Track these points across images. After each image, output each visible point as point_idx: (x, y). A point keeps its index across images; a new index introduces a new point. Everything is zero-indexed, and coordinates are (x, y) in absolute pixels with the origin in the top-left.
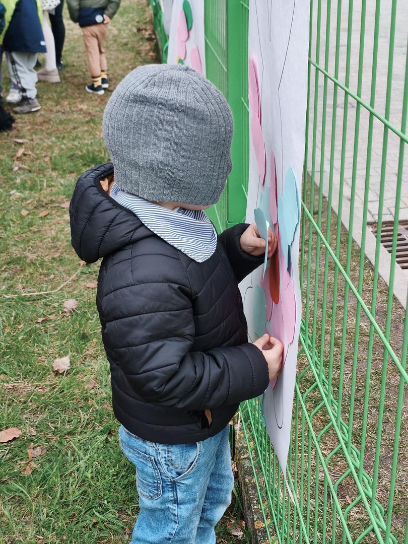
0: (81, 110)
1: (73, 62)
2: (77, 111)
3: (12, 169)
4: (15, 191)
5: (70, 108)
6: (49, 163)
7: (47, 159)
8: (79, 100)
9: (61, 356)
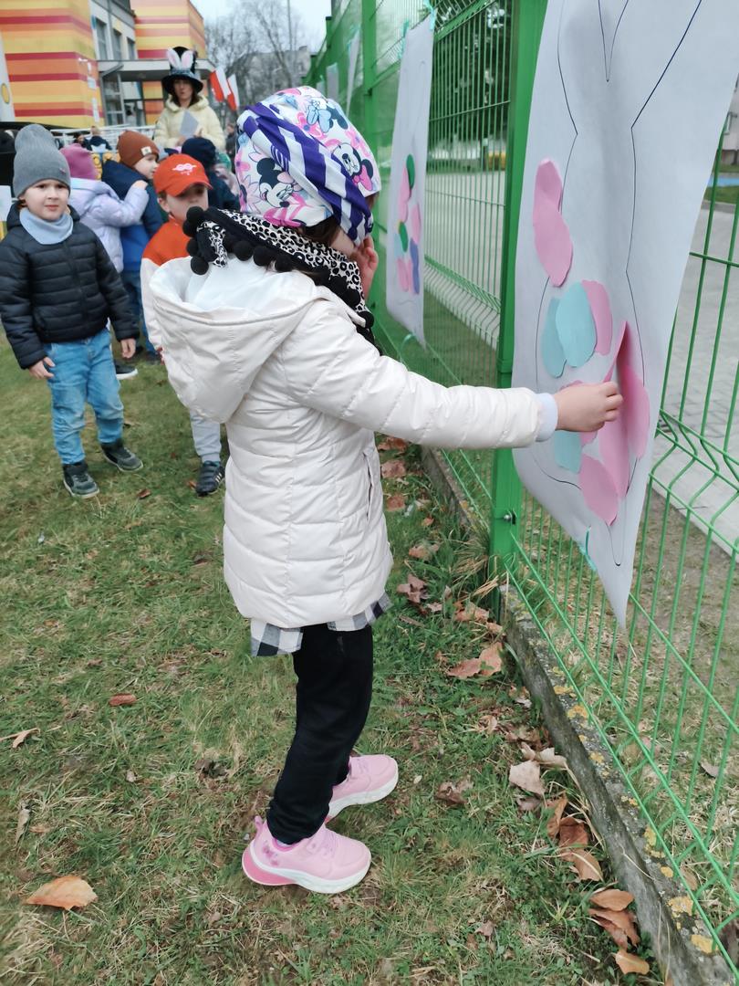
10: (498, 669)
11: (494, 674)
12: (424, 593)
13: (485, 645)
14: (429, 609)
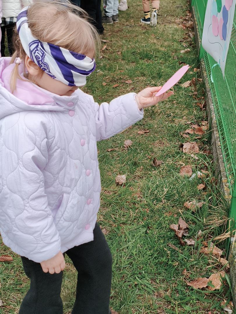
9: (120, 174)
10: (218, 287)
11: (215, 290)
12: (186, 232)
13: (215, 271)
14: (186, 243)
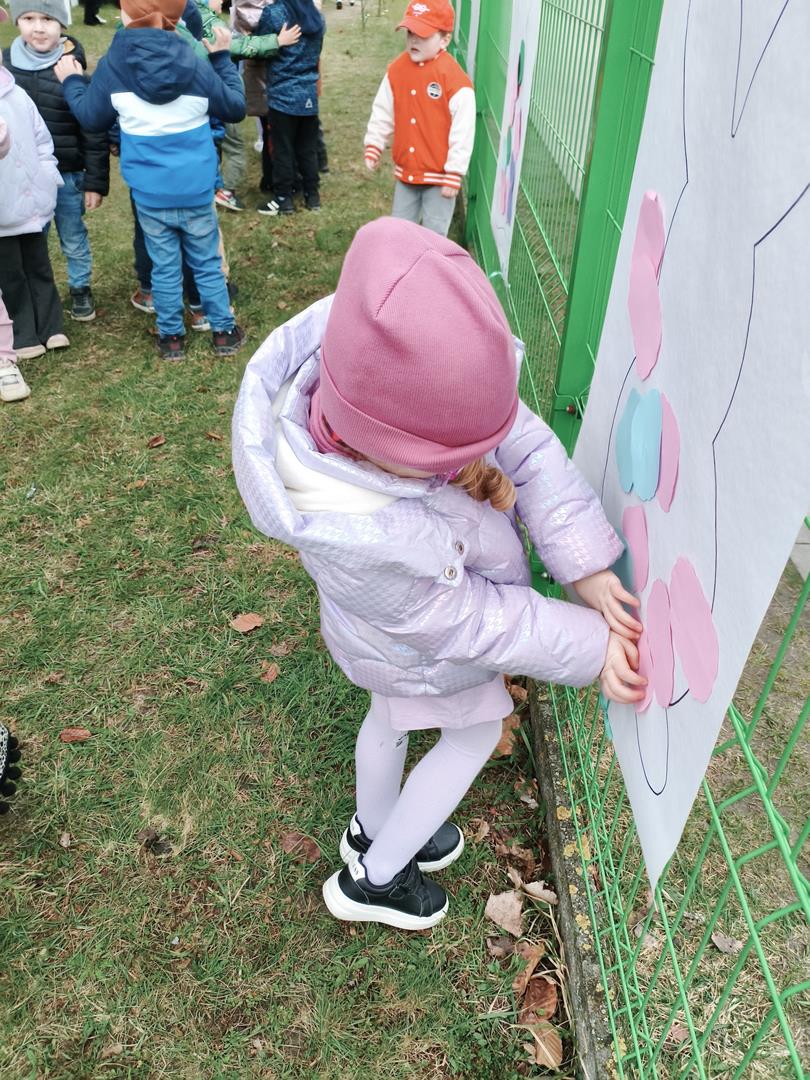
0: (353, 171)
1: (347, 107)
2: (347, 172)
3: (270, 245)
4: (272, 275)
5: (340, 168)
6: (313, 239)
7: (311, 234)
8: (352, 157)
10: (507, 752)
11: (503, 757)
